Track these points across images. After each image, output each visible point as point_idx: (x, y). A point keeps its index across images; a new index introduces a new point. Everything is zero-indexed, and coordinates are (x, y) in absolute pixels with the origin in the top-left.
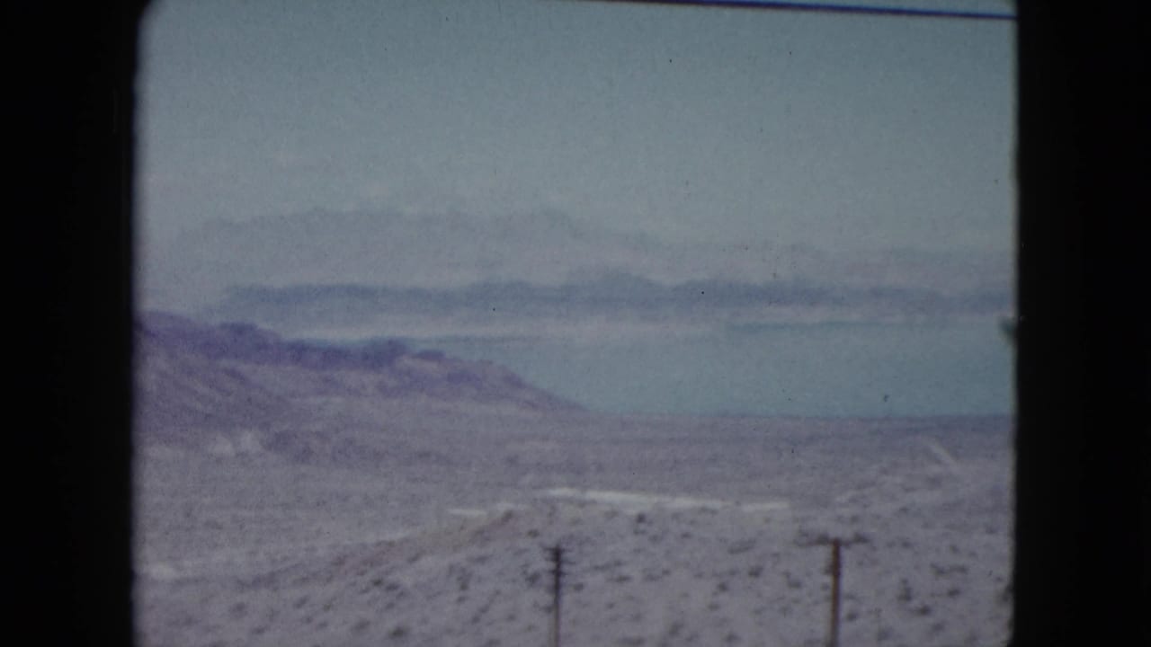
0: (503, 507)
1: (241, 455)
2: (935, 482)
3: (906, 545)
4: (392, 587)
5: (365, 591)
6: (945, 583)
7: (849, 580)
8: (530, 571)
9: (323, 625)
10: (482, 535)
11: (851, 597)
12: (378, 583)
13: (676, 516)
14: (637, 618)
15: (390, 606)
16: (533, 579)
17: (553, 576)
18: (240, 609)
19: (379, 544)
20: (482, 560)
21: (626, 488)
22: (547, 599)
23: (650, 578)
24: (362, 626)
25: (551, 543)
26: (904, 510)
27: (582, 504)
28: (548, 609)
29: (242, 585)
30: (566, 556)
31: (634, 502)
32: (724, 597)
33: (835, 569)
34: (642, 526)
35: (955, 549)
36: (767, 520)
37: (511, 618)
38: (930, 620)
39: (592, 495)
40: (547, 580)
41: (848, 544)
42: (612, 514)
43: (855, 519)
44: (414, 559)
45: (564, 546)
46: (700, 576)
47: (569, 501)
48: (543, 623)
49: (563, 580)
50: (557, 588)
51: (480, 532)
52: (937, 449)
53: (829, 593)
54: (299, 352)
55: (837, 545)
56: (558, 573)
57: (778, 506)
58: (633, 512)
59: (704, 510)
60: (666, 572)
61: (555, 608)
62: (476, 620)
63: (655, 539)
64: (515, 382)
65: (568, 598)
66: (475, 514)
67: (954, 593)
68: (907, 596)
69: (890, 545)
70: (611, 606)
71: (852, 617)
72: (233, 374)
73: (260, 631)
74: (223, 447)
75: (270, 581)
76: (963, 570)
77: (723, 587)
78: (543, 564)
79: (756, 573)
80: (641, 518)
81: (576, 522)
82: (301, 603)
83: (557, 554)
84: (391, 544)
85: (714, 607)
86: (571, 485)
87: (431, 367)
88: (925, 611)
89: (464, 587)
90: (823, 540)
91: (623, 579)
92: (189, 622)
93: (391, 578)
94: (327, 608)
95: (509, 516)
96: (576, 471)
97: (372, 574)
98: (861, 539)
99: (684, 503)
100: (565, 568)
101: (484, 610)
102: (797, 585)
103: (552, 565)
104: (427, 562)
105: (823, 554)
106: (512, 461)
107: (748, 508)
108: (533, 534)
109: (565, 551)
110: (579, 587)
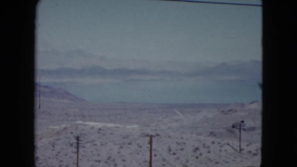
0: (64, 126)
2: (177, 121)
3: (169, 137)
6: (180, 147)
7: (154, 146)
8: (71, 142)
11: (155, 150)
13: (109, 129)
14: (99, 155)
16: (71, 145)
17: (76, 144)
20: (57, 140)
21: (96, 121)
22: (75, 150)
23: (102, 145)
25: (76, 135)
26: (169, 128)
27: (85, 125)
28: (75, 153)
30: (80, 139)
31: (98, 125)
32: (121, 150)
33: (151, 143)
34: (100, 131)
35: (182, 138)
36: (133, 130)
37: (66, 155)
38: (176, 156)
39: (87, 123)
40: (75, 145)
41: (154, 136)
42: (92, 128)
43: (156, 130)
46: (115, 144)
48: (75, 156)
49: (80, 145)
50: (78, 148)
51: (58, 132)
52: (178, 112)
53: (149, 149)
55: (151, 137)
56: (78, 144)
57: (135, 126)
58: (98, 127)
59: (116, 127)
60: (106, 143)
61: (77, 152)
62: (57, 155)
63: (104, 135)
64: (68, 94)
65: (81, 150)
66: (57, 127)
67: (182, 149)
68: (170, 150)
69: (165, 137)
70: (92, 152)
71: (155, 155)
76: (184, 144)
77: (121, 147)
78: (74, 141)
79: (130, 144)
80: (100, 129)
81: (83, 130)
83: (78, 138)
85: (119, 152)
86: (82, 120)
88: (174, 154)
89: (54, 147)
90: (147, 135)
91: (95, 145)
95: (65, 128)
96: (83, 117)
98: (158, 135)
99: (111, 125)
100: (80, 142)
101: (59, 153)
102: (141, 147)
103: (76, 141)
105: (148, 139)
106: (67, 114)
107: (128, 127)
108: (72, 133)
109: (80, 137)
110: (84, 147)
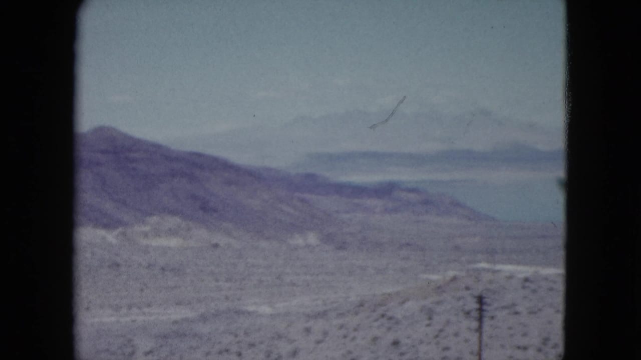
0: (451, 274)
1: (308, 246)
4: (390, 318)
5: (376, 320)
8: (467, 308)
9: (354, 339)
10: (439, 289)
12: (383, 316)
13: (546, 279)
14: (525, 335)
15: (389, 329)
16: (468, 313)
17: (478, 312)
18: (308, 330)
19: (384, 294)
20: (438, 303)
21: (518, 263)
22: (475, 324)
23: (532, 313)
24: (375, 339)
25: (477, 293)
27: (495, 272)
28: (476, 330)
29: (309, 317)
30: (485, 300)
31: (524, 271)
34: (527, 284)
37: (456, 335)
39: (499, 267)
40: (475, 314)
42: (511, 277)
44: (403, 302)
45: (484, 295)
46: (558, 312)
47: (488, 270)
48: (474, 338)
49: (485, 313)
50: (480, 319)
51: (439, 287)
54: (340, 189)
56: (481, 310)
58: (522, 276)
60: (540, 310)
61: (480, 330)
62: (437, 336)
63: (534, 291)
64: (456, 204)
65: (487, 323)
66: (434, 277)
70: (510, 328)
72: (303, 201)
73: (319, 342)
74: (299, 240)
75: (323, 315)
78: (473, 305)
80: (527, 280)
81: (491, 282)
82: (341, 327)
83: (480, 300)
84: (389, 294)
86: (488, 262)
87: (412, 196)
89: (430, 319)
91: (517, 313)
92: (280, 337)
93: (389, 314)
94: (355, 330)
95: (454, 279)
96: (491, 254)
97: (380, 311)
100: (485, 307)
101: (441, 331)
103: (476, 306)
104: (409, 304)
106: (457, 248)
108: (467, 288)
109: (485, 298)
110: (492, 318)
